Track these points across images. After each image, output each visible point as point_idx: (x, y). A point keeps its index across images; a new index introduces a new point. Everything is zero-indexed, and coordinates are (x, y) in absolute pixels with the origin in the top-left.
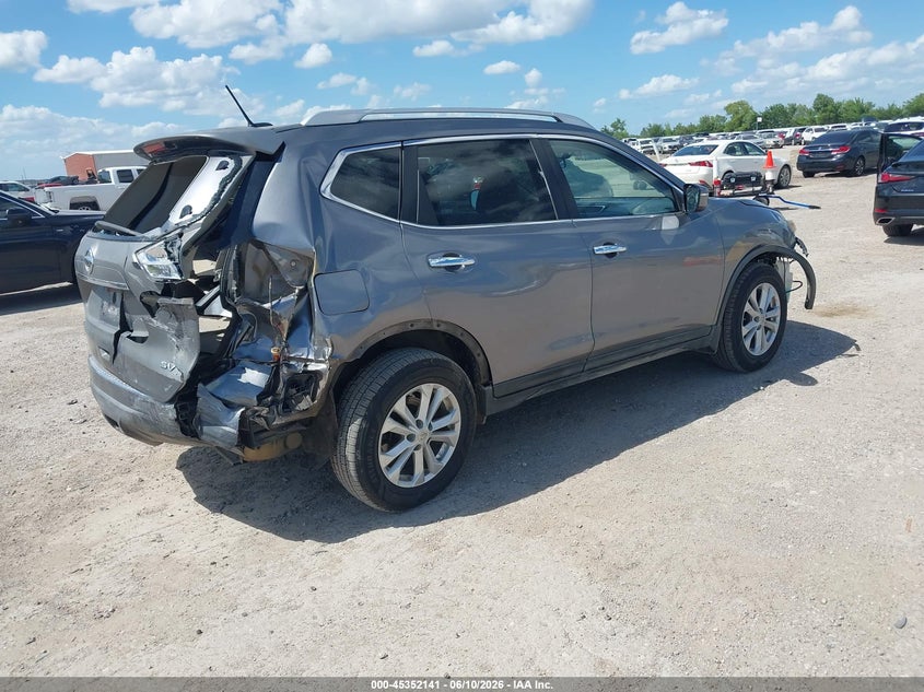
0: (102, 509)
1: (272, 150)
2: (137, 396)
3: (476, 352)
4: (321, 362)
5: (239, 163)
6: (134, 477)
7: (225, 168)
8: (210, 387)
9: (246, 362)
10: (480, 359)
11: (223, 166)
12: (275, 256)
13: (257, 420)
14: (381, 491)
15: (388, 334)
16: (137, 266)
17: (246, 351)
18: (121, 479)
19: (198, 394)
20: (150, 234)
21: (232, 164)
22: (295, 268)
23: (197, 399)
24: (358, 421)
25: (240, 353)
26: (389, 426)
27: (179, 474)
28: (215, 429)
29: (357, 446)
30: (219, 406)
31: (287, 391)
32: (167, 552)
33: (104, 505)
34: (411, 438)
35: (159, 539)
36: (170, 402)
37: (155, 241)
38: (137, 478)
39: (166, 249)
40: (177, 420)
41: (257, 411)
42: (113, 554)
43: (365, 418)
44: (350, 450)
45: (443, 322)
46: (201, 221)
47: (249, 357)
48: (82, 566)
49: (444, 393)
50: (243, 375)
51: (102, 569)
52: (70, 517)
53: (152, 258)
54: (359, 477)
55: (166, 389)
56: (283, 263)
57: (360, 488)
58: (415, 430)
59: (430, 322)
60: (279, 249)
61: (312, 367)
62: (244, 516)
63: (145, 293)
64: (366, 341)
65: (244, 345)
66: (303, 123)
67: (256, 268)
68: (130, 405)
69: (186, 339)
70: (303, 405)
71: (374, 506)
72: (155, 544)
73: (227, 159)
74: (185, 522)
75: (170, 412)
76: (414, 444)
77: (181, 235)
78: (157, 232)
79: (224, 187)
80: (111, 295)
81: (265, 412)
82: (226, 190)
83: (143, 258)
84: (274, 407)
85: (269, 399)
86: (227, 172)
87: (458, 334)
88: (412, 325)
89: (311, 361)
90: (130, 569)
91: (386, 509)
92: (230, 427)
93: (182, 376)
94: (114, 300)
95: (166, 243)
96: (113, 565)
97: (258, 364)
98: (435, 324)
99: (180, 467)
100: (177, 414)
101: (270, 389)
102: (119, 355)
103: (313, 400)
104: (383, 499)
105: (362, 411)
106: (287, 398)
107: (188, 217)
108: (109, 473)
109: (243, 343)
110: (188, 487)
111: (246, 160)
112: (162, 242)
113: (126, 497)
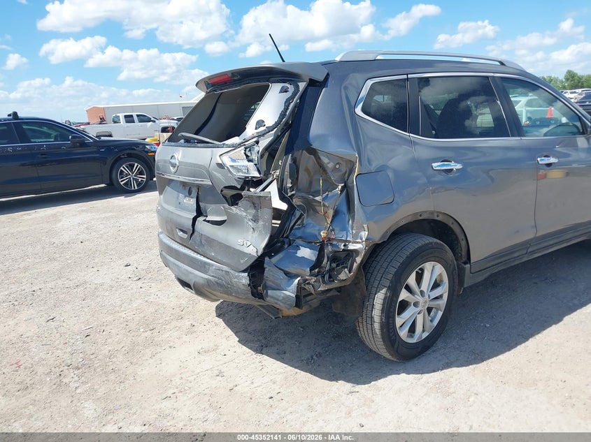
0: (170, 347)
1: (321, 78)
2: (213, 265)
3: (461, 237)
4: (357, 243)
5: (297, 87)
6: (186, 323)
7: (286, 92)
8: (275, 260)
9: (299, 242)
10: (463, 243)
11: (284, 90)
12: (325, 160)
13: (307, 287)
14: (396, 346)
15: (404, 223)
16: (221, 166)
17: (299, 233)
18: (178, 324)
19: (265, 266)
20: (229, 142)
21: (291, 88)
22: (338, 170)
23: (264, 269)
24: (384, 291)
25: (294, 235)
26: (404, 295)
27: (220, 321)
28: (277, 292)
29: (382, 310)
30: (282, 275)
31: (330, 265)
32: (231, 385)
33: (171, 344)
34: (416, 304)
35: (220, 374)
36: (244, 271)
37: (236, 147)
38: (189, 323)
39: (245, 153)
40: (249, 285)
41: (307, 280)
42: (190, 385)
43: (389, 288)
44: (377, 313)
45: (441, 213)
46: (273, 132)
47: (300, 238)
48: (170, 393)
49: (439, 269)
50: (299, 252)
51: (185, 398)
52: (148, 352)
53: (233, 161)
54: (382, 334)
55: (242, 261)
56: (330, 165)
57: (382, 343)
58: (419, 298)
59: (432, 213)
60: (329, 155)
61: (351, 247)
62: (280, 356)
63: (226, 187)
64: (390, 228)
65: (296, 229)
66: (338, 59)
67: (307, 170)
68: (205, 272)
69: (261, 223)
70: (342, 276)
71: (390, 357)
72: (219, 378)
73: (287, 85)
74: (236, 361)
75: (244, 279)
76: (418, 309)
77: (257, 142)
78: (236, 140)
79: (288, 106)
80: (187, 188)
81: (313, 280)
82: (290, 107)
83: (227, 161)
84: (319, 277)
85: (316, 270)
86: (288, 95)
87: (450, 223)
88: (420, 216)
89: (349, 242)
90: (206, 399)
91: (397, 359)
92: (290, 292)
93: (257, 252)
94: (190, 193)
95: (246, 148)
96: (192, 394)
97: (309, 243)
98: (436, 214)
99: (219, 316)
100: (250, 280)
101: (318, 263)
102: (195, 233)
103: (350, 272)
104: (397, 351)
105: (388, 283)
106: (332, 270)
107: (262, 129)
108: (167, 319)
109: (296, 227)
110: (229, 332)
111: (302, 86)
112: (243, 147)
113: (185, 338)
